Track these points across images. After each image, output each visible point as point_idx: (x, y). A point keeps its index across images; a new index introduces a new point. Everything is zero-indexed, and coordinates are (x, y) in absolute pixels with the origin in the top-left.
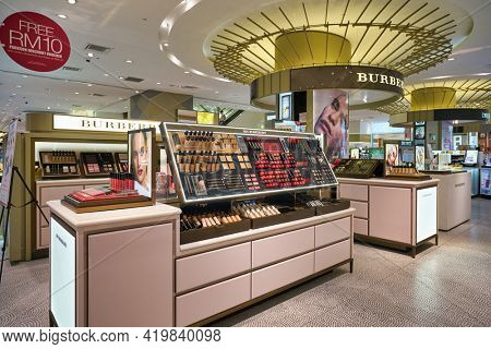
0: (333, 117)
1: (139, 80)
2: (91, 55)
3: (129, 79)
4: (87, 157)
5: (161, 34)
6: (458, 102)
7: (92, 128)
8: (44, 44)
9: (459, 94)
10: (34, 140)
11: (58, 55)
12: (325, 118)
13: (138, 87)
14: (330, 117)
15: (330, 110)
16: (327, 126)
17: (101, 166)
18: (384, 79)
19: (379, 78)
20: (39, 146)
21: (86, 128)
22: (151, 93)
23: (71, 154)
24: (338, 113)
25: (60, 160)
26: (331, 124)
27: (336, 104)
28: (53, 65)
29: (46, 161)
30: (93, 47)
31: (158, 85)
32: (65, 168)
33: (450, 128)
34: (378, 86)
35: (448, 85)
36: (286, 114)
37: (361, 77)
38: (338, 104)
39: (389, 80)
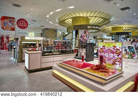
0: (84, 35)
1: (43, 26)
3: (41, 26)
4: (31, 44)
5: (47, 18)
6: (124, 30)
7: (32, 39)
8: (24, 24)
9: (124, 28)
10: (22, 41)
11: (26, 26)
12: (82, 36)
13: (43, 28)
14: (83, 35)
15: (84, 34)
16: (83, 37)
17: (33, 46)
18: (94, 27)
20: (23, 42)
21: (31, 39)
22: (47, 29)
23: (28, 44)
24: (86, 34)
25: (26, 45)
27: (85, 32)
28: (25, 28)
29: (24, 45)
30: (33, 21)
31: (48, 27)
32: (27, 46)
33: (122, 37)
34: (93, 29)
35: (122, 26)
36: (74, 34)
37: (89, 27)
38: (86, 32)
39: (95, 27)
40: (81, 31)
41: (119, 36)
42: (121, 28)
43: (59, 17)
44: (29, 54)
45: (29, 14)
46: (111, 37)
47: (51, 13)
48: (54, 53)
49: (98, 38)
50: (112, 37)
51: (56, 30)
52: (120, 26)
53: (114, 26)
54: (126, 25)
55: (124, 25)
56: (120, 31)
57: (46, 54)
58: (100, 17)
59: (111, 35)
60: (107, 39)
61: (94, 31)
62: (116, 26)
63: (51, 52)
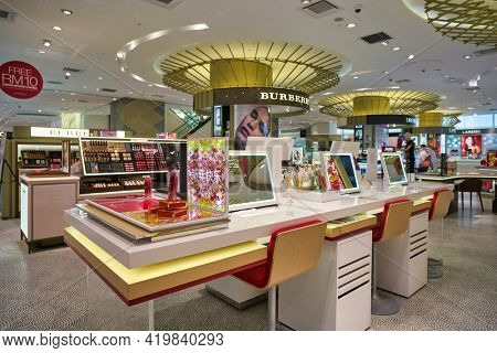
0: (252, 124)
1: (113, 91)
2: (68, 74)
3: (104, 90)
5: (120, 61)
6: (392, 108)
8: (25, 81)
9: (392, 102)
10: (17, 144)
11: (34, 88)
12: (245, 125)
13: (114, 96)
14: (249, 124)
15: (249, 119)
16: (247, 131)
18: (283, 96)
19: (279, 96)
20: (21, 147)
21: (53, 136)
22: (126, 100)
23: (43, 152)
24: (257, 121)
25: (35, 156)
26: (250, 130)
27: (255, 114)
29: (26, 156)
30: (69, 70)
31: (130, 94)
32: (38, 162)
33: (385, 130)
34: (278, 102)
35: (383, 94)
36: (218, 121)
37: (264, 96)
38: (257, 114)
39: (288, 97)
40: (239, 110)
41: (377, 127)
42: (383, 103)
43: (161, 58)
44: (32, 186)
45: (47, 44)
46: (352, 131)
47: (133, 45)
48: (126, 184)
49: (315, 133)
50: (356, 130)
51: (163, 104)
52: (376, 94)
53: (360, 95)
54: (397, 90)
55: (389, 90)
56: (380, 113)
57: (97, 186)
58: (310, 65)
59: (351, 123)
60: (346, 137)
61: (288, 109)
62: (366, 94)
63: (115, 179)
